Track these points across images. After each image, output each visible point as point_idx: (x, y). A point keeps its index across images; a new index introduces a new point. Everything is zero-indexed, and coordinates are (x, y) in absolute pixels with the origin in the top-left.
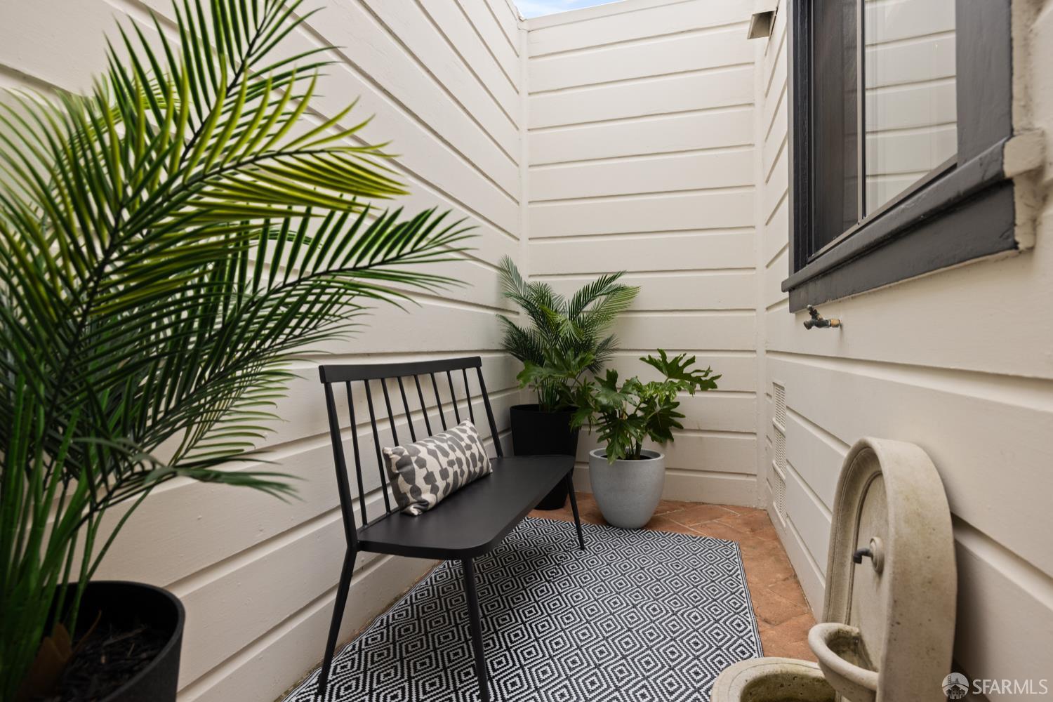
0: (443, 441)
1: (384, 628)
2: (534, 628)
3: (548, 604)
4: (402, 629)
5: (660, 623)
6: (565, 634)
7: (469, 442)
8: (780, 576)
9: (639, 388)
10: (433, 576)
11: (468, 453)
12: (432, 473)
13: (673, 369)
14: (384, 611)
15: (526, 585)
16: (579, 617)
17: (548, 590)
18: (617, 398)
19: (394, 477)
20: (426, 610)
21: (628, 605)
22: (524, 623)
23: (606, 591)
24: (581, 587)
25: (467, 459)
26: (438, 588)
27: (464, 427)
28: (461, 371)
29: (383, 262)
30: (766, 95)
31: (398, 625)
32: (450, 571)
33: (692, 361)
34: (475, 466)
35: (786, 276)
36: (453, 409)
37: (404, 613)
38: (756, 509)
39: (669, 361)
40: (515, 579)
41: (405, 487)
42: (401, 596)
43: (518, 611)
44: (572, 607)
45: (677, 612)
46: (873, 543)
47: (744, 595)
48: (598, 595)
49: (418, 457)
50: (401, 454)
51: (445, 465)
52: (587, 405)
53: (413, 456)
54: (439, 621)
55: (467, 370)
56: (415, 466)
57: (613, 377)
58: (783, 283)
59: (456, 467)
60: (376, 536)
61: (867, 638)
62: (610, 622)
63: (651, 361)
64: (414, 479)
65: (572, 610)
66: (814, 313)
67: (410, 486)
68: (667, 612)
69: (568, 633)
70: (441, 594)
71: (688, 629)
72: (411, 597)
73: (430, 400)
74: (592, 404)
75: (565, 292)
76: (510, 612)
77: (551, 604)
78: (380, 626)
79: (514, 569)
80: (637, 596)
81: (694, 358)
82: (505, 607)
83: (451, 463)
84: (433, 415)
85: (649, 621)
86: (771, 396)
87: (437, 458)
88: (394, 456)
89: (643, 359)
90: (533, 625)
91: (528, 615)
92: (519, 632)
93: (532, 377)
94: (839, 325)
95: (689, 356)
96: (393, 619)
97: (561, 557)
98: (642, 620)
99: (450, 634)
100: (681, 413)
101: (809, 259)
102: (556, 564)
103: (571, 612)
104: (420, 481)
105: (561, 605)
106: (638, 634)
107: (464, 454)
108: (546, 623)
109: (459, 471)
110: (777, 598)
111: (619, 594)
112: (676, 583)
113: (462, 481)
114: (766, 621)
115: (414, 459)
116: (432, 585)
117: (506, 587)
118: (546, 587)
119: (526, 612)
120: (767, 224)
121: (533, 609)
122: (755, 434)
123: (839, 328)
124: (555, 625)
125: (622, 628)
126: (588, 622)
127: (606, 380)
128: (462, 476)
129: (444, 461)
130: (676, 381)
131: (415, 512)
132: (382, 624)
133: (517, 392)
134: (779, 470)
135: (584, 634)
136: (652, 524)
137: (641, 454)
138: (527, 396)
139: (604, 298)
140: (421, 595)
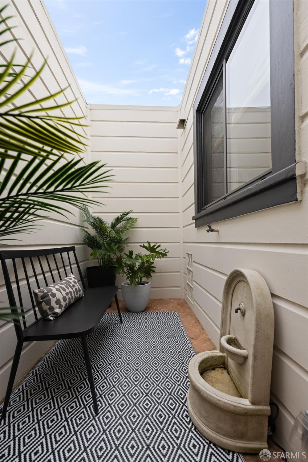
0: (62, 284)
1: (35, 376)
2: (108, 360)
3: (111, 348)
4: (44, 374)
5: (157, 347)
6: (121, 359)
7: (74, 284)
8: (194, 322)
9: (140, 257)
10: (56, 346)
11: (74, 289)
12: (59, 299)
13: (152, 249)
14: (33, 368)
15: (100, 342)
16: (126, 351)
17: (110, 342)
18: (134, 261)
19: (39, 304)
20: (55, 363)
21: (144, 342)
22: (103, 359)
23: (134, 338)
24: (124, 338)
25: (74, 291)
26: (59, 351)
27: (71, 277)
28: (66, 253)
29: (62, 190)
30: (182, 150)
31: (42, 373)
32: (65, 342)
33: (159, 246)
34: (77, 294)
35: (194, 215)
36: (64, 269)
37: (44, 366)
38: (181, 299)
39: (151, 246)
40: (96, 340)
41: (45, 307)
42: (41, 359)
43: (99, 354)
44: (122, 347)
45: (162, 341)
46: (240, 305)
47: (183, 330)
48: (131, 341)
49: (52, 293)
50: (43, 292)
51: (65, 295)
52: (121, 265)
53: (49, 292)
54: (63, 367)
55: (69, 252)
56: (51, 297)
57: (131, 253)
58: (193, 217)
59: (69, 295)
60: (31, 333)
61: (239, 338)
62: (138, 351)
63: (144, 247)
64: (50, 303)
65: (122, 349)
66: (210, 227)
67: (48, 307)
68: (159, 342)
69: (122, 359)
70: (62, 354)
71: (167, 347)
72: (47, 358)
73: (53, 266)
74: (123, 265)
75: (108, 220)
76: (96, 355)
77: (113, 348)
78: (32, 376)
79: (94, 336)
80: (146, 338)
81: (160, 245)
82: (93, 353)
83: (67, 294)
84: (55, 272)
85: (153, 347)
86: (185, 258)
87: (61, 292)
88: (39, 293)
89: (141, 246)
90: (107, 359)
91: (104, 355)
92: (101, 363)
93: (97, 255)
94: (218, 231)
95: (158, 244)
96: (39, 371)
97: (113, 328)
98: (150, 347)
99: (69, 371)
100: (155, 266)
101: (203, 209)
102: (112, 331)
103: (122, 350)
104: (53, 304)
105: (117, 348)
106: (150, 353)
107: (72, 289)
108: (112, 357)
109: (71, 297)
110: (194, 329)
111: (139, 338)
112: (160, 330)
113: (72, 301)
114: (192, 339)
115: (50, 294)
116: (56, 351)
117: (92, 344)
118: (110, 341)
119: (103, 354)
120: (183, 197)
121: (105, 352)
122: (180, 272)
123: (217, 232)
124: (116, 356)
125: (143, 352)
126: (130, 352)
127: (128, 254)
128: (72, 299)
129: (64, 293)
130: (154, 254)
131: (52, 318)
132: (33, 374)
133: (88, 261)
134: (190, 284)
135: (129, 358)
136: (146, 309)
137: (142, 283)
138: (93, 263)
139: (124, 222)
140: (51, 356)
